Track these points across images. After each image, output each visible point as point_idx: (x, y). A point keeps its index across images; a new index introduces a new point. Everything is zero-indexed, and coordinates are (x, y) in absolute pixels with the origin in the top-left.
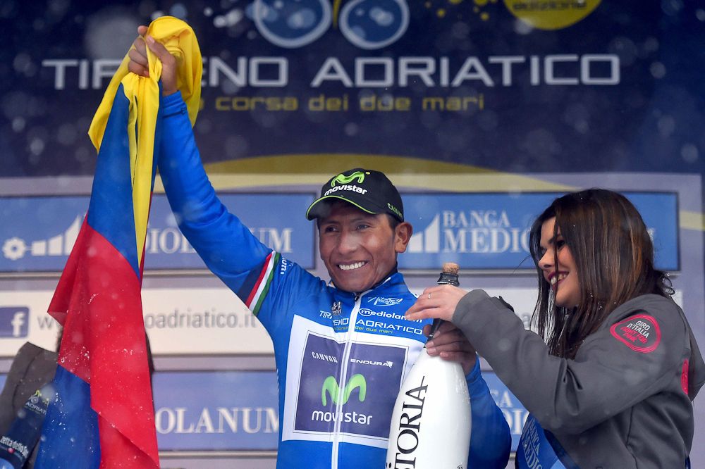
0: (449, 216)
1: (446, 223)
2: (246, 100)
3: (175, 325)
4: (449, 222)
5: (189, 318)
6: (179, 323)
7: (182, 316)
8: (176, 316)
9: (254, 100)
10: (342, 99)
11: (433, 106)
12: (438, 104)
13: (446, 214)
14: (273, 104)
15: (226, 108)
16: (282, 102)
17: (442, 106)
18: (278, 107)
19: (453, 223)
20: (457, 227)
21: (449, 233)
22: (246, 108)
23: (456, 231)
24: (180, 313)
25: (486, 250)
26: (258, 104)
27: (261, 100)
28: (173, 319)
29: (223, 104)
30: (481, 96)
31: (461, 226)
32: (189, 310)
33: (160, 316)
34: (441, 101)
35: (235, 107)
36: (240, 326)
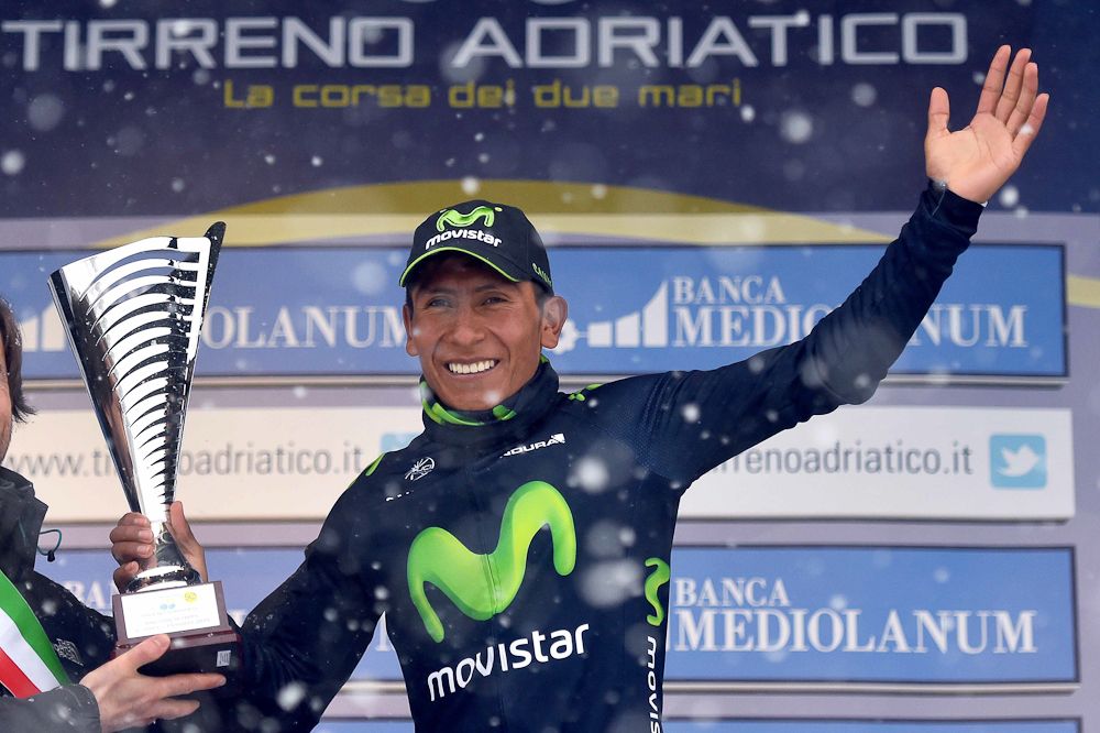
0: (684, 284)
1: (678, 298)
2: (344, 90)
3: (228, 470)
4: (684, 295)
5: (250, 456)
6: (233, 467)
7: (239, 455)
8: (228, 454)
9: (357, 90)
10: (505, 88)
11: (657, 100)
12: (664, 96)
13: (678, 282)
14: (388, 97)
15: (311, 103)
16: (404, 93)
17: (671, 101)
18: (398, 101)
19: (690, 297)
20: (698, 303)
21: (684, 314)
22: (344, 102)
23: (694, 310)
24: (235, 450)
25: (745, 342)
26: (362, 96)
27: (370, 89)
28: (223, 459)
29: (305, 96)
30: (737, 82)
31: (704, 302)
32: (250, 445)
33: (201, 454)
34: (670, 91)
35: (326, 102)
36: (337, 471)
